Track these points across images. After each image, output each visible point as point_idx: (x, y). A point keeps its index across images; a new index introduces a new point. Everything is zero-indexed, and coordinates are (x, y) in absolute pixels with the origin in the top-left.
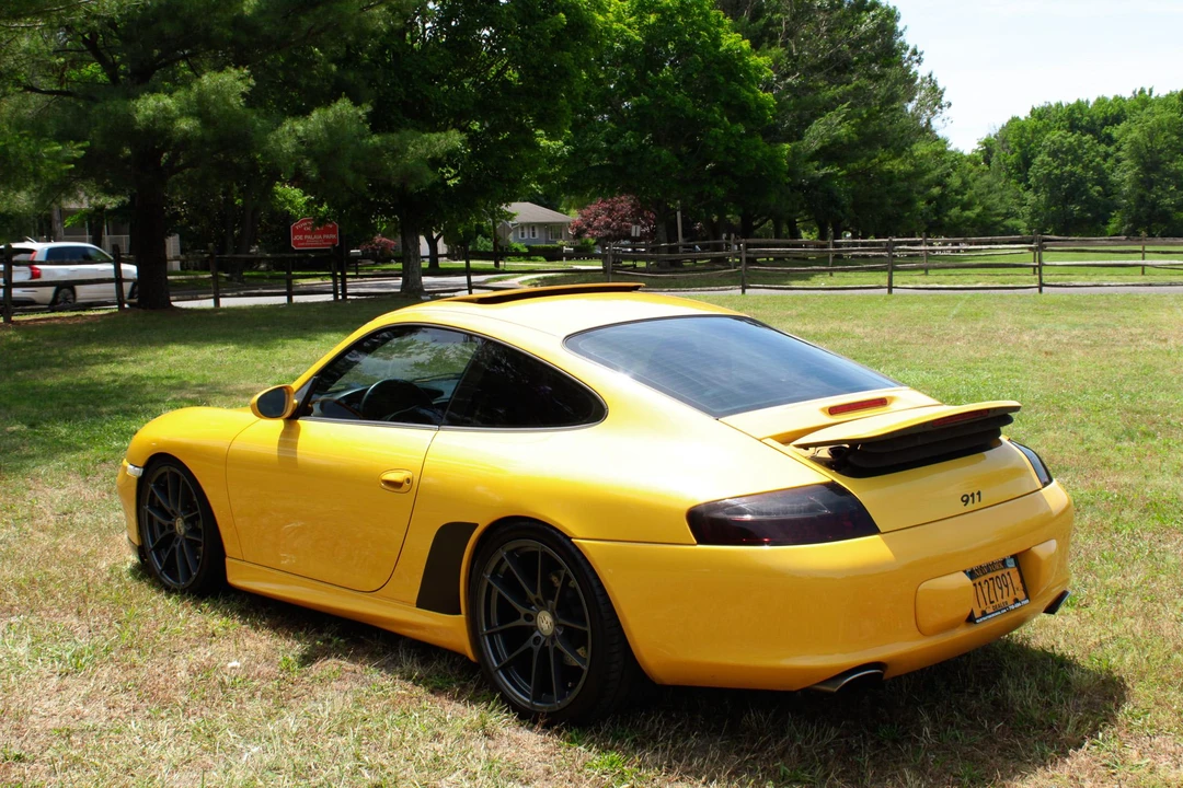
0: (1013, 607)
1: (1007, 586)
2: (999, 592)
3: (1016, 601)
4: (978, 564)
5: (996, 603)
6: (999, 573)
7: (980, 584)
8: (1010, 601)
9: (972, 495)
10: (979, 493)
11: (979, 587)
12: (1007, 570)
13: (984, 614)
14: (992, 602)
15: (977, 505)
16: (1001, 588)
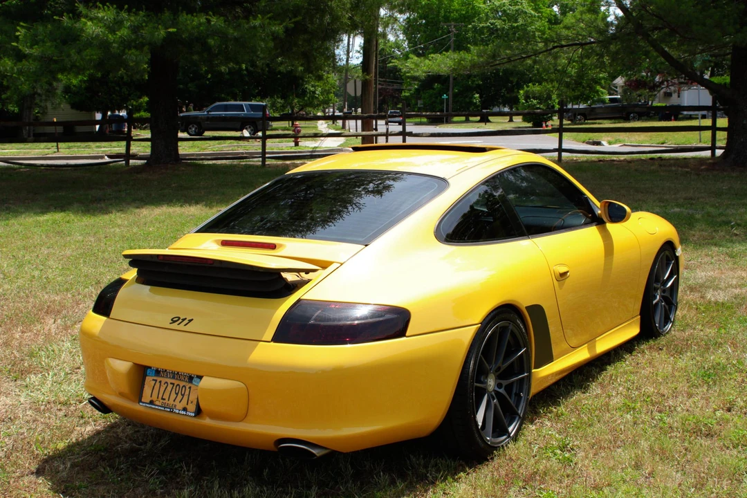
0: (177, 411)
1: (183, 395)
2: (173, 395)
3: (185, 409)
4: (165, 368)
5: (166, 401)
6: (182, 384)
7: (160, 382)
8: (180, 406)
9: (184, 320)
10: (190, 321)
11: (158, 384)
12: (190, 385)
13: (152, 402)
14: (163, 399)
15: (181, 327)
16: (177, 394)
